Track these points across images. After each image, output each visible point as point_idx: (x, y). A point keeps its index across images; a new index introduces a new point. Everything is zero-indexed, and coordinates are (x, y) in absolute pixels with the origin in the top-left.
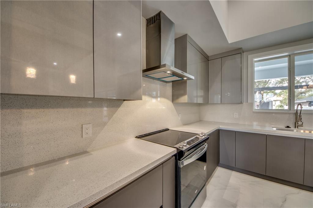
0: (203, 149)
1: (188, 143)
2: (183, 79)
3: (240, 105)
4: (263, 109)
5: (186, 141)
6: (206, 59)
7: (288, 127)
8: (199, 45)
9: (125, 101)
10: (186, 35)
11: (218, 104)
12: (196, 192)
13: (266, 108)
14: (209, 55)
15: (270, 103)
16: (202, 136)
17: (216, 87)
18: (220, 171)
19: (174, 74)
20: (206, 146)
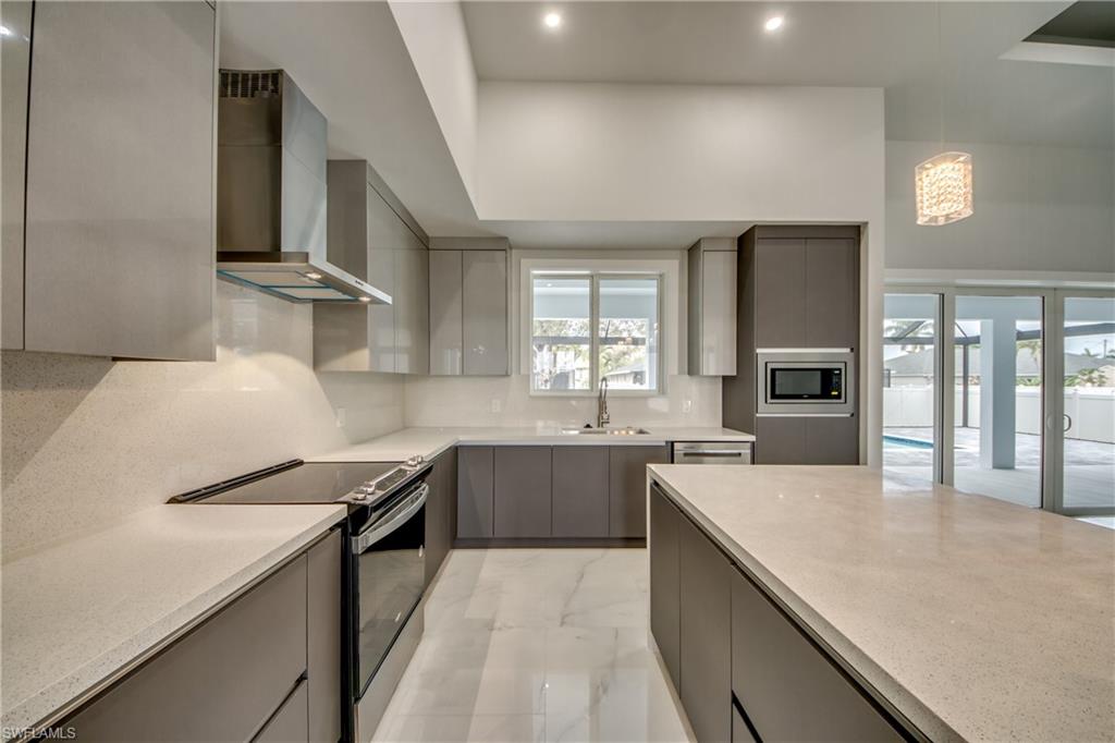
0: (417, 498)
1: (380, 486)
2: (357, 300)
3: (505, 380)
4: (558, 390)
5: (374, 483)
6: (422, 244)
7: (588, 426)
8: (404, 203)
9: (119, 363)
10: (365, 161)
11: (455, 376)
12: (397, 619)
13: (563, 388)
14: (430, 235)
15: (571, 375)
16: (415, 466)
17: (448, 329)
18: (458, 559)
19: (328, 282)
20: (425, 489)
